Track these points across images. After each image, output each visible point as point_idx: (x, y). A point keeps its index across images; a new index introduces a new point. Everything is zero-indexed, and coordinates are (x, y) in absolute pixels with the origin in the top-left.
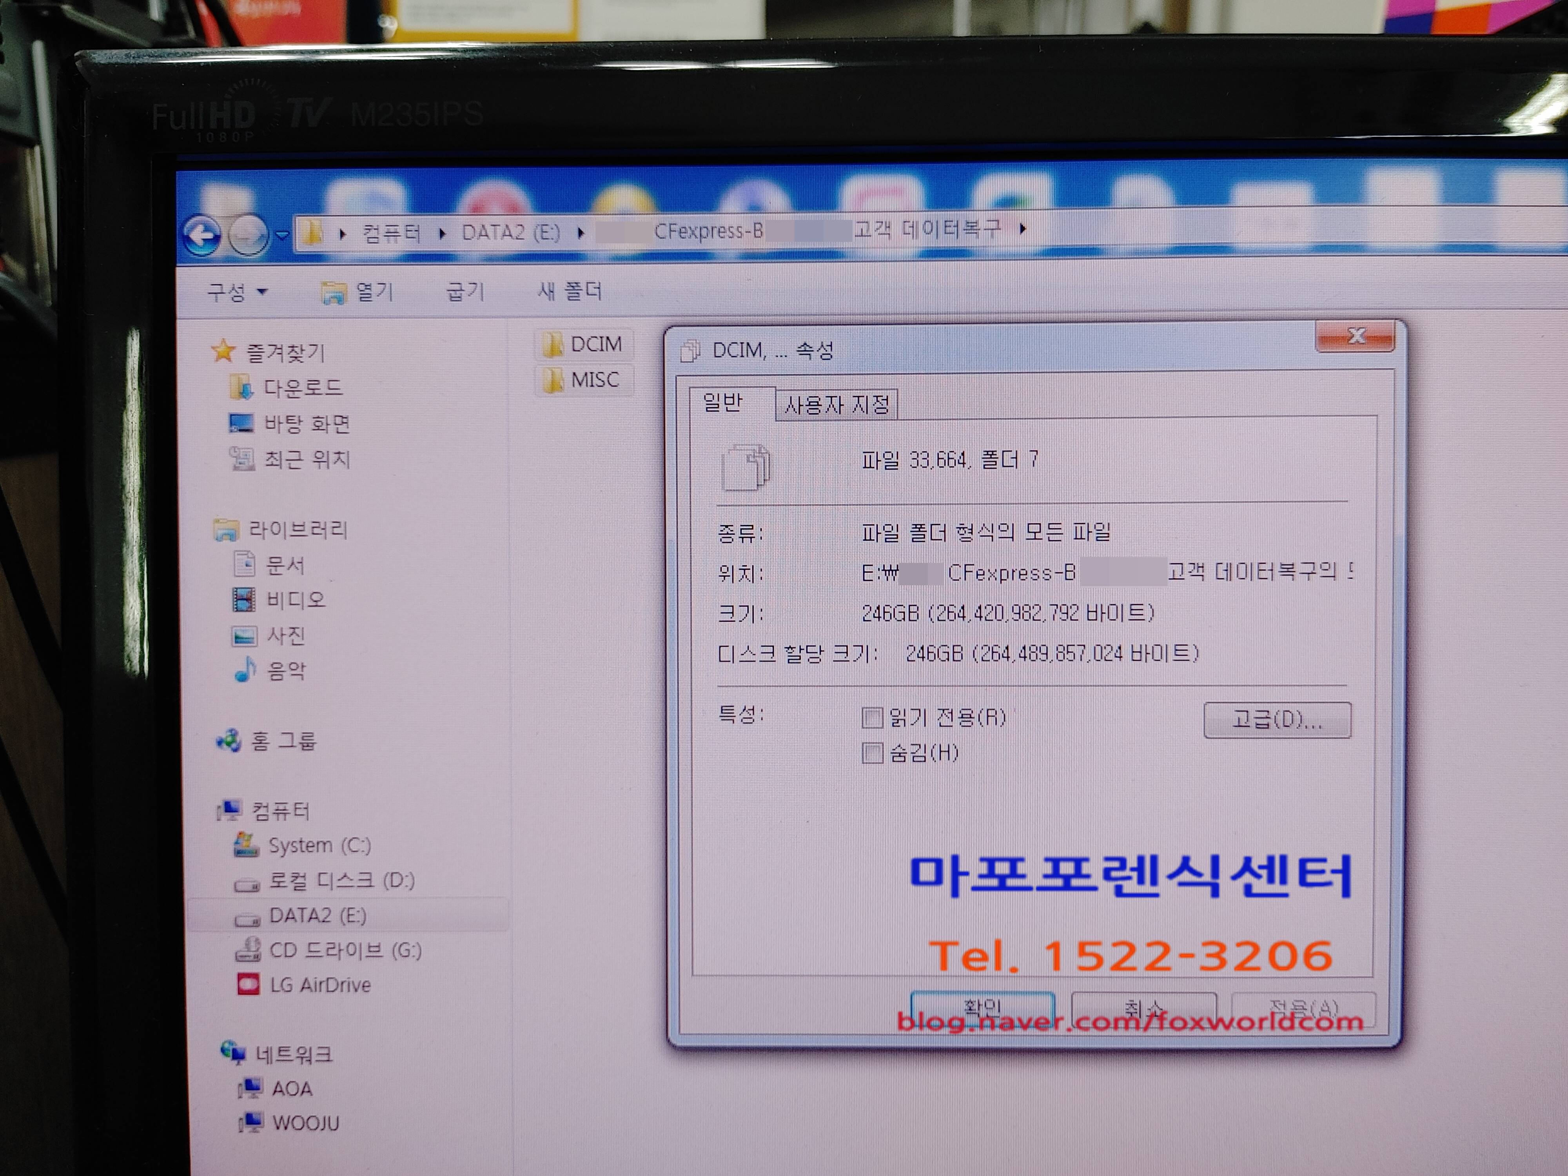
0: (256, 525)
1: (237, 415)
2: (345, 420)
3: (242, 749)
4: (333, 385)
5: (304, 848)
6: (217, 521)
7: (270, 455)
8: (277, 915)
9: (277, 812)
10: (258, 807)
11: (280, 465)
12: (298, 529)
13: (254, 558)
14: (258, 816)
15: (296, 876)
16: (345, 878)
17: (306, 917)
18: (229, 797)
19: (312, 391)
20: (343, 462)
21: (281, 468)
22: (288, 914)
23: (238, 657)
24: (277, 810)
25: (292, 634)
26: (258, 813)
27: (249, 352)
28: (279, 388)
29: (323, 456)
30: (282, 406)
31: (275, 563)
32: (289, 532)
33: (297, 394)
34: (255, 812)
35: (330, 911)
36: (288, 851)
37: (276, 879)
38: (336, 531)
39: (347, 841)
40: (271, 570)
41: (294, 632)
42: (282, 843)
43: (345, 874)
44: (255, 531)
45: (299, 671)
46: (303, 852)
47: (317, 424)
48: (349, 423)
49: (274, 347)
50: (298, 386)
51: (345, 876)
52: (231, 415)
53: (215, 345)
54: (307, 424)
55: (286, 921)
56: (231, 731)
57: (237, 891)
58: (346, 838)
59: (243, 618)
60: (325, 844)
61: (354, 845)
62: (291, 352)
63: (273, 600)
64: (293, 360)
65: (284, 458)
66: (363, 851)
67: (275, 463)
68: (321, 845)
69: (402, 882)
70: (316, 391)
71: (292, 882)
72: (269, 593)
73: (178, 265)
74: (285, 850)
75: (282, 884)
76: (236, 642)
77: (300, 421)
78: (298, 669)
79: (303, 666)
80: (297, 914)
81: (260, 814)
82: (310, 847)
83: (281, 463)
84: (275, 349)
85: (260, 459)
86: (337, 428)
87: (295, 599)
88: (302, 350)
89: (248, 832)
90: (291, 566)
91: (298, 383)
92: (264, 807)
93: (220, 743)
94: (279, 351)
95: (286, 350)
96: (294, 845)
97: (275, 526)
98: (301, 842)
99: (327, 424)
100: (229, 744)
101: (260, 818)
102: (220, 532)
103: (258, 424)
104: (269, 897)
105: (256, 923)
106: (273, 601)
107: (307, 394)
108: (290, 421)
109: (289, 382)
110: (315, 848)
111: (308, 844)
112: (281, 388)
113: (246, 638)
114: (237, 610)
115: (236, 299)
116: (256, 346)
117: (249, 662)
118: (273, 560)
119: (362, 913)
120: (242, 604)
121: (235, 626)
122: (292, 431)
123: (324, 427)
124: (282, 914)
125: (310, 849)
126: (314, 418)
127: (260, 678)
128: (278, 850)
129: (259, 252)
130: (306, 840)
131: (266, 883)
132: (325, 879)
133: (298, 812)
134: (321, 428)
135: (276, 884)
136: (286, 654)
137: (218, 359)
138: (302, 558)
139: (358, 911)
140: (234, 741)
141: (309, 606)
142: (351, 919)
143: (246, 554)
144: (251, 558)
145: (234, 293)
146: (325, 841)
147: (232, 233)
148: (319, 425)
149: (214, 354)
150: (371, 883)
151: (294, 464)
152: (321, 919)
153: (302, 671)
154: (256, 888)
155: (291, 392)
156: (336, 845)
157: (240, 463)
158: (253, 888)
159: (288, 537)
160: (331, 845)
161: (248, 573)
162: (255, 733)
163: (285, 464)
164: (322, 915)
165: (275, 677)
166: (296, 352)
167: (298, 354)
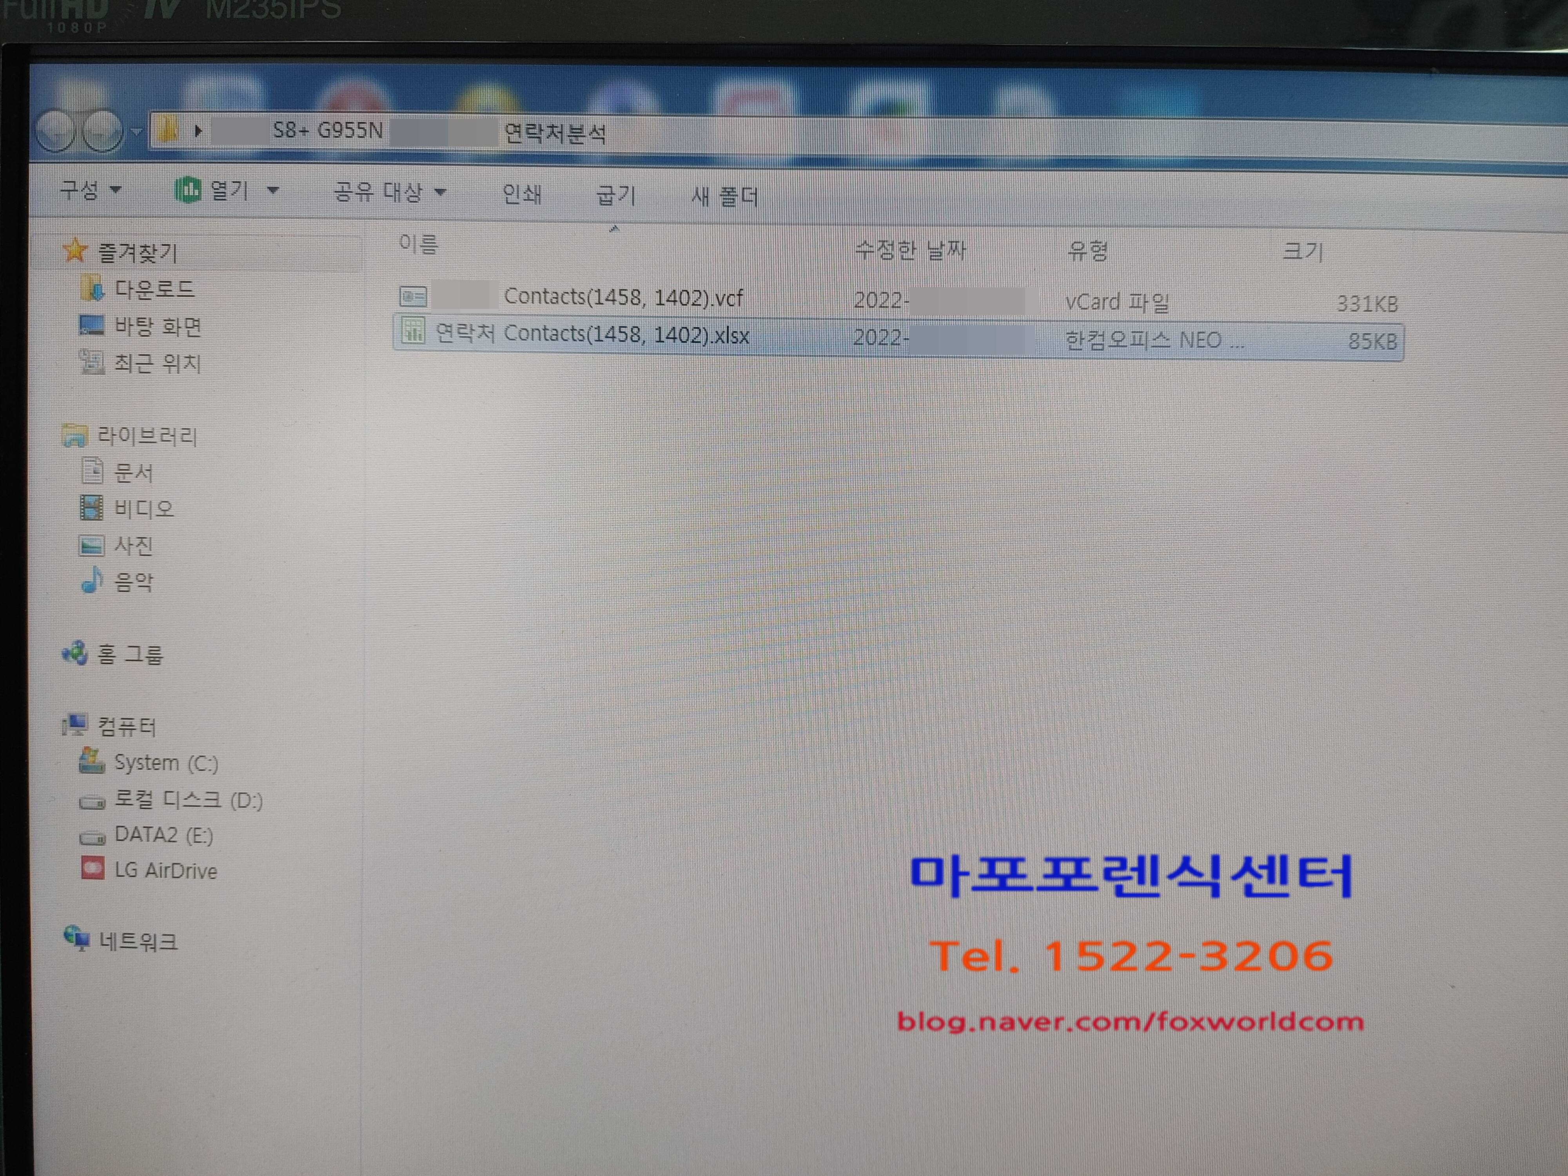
0: (104, 430)
1: (89, 316)
2: (196, 323)
3: (88, 663)
4: (185, 286)
5: (150, 766)
6: (66, 426)
7: (120, 358)
8: (122, 834)
9: (123, 728)
10: (104, 721)
11: (130, 369)
12: (147, 436)
13: (102, 464)
14: (104, 731)
15: (142, 794)
16: (192, 797)
17: (152, 838)
18: (75, 711)
19: (163, 292)
20: (193, 366)
21: (130, 372)
22: (134, 833)
23: (84, 568)
24: (122, 726)
25: (139, 545)
26: (104, 728)
27: (100, 252)
28: (131, 289)
29: (173, 360)
30: (133, 308)
31: (123, 470)
32: (138, 438)
33: (148, 296)
34: (100, 727)
35: (176, 832)
36: (134, 769)
37: (122, 797)
38: (186, 438)
39: (194, 759)
40: (118, 477)
41: (142, 542)
42: (127, 758)
43: (192, 793)
44: (104, 437)
45: (146, 583)
46: (149, 769)
47: (169, 327)
48: (202, 325)
49: (126, 246)
50: (149, 287)
51: (192, 795)
52: (81, 317)
53: (66, 243)
54: (159, 327)
55: (131, 840)
56: (78, 642)
57: (82, 808)
58: (193, 756)
59: (92, 527)
60: (171, 761)
61: (201, 763)
62: (143, 252)
63: (121, 508)
64: (146, 261)
65: (134, 361)
66: (210, 770)
67: (125, 366)
68: (167, 763)
69: (249, 803)
70: (168, 293)
71: (137, 800)
72: (117, 502)
73: (30, 161)
74: (131, 767)
75: (127, 802)
76: (83, 552)
77: (151, 324)
78: (146, 581)
79: (151, 578)
80: (143, 833)
81: (105, 729)
82: (156, 764)
83: (130, 366)
84: (128, 248)
85: (110, 363)
86: (188, 331)
87: (144, 507)
88: (155, 250)
89: (93, 748)
90: (139, 473)
91: (149, 284)
92: (110, 722)
93: (66, 654)
94: (132, 251)
95: (138, 250)
96: (141, 761)
97: (124, 431)
98: (146, 759)
99: (179, 327)
100: (75, 657)
101: (106, 733)
102: (68, 438)
103: (109, 326)
104: (114, 815)
105: (102, 841)
106: (121, 510)
107: (158, 296)
108: (140, 324)
109: (140, 283)
110: (161, 766)
111: (154, 761)
112: (132, 289)
113: (93, 547)
114: (84, 518)
115: (88, 197)
116: (108, 245)
117: (96, 572)
118: (122, 467)
119: (208, 833)
120: (90, 512)
121: (82, 535)
122: (143, 333)
123: (175, 330)
124: (127, 833)
125: (157, 767)
126: (165, 320)
127: (108, 588)
128: (124, 766)
129: (113, 149)
130: (153, 757)
131: (111, 799)
132: (171, 798)
133: (145, 728)
134: (171, 331)
135: (121, 802)
136: (133, 565)
137: (69, 259)
138: (151, 465)
139: (205, 832)
140: (80, 653)
141: (158, 516)
142: (198, 839)
143: (93, 461)
144: (99, 464)
145: (87, 191)
146: (171, 758)
147: (86, 128)
148: (170, 326)
149: (66, 253)
150: (218, 803)
151: (144, 368)
152: (167, 839)
153: (150, 583)
154: (101, 805)
155: (142, 294)
156: (183, 765)
157: (90, 367)
158: (99, 805)
159: (136, 443)
160: (178, 763)
161: (95, 480)
162: (101, 646)
163: (135, 367)
164: (168, 835)
165: (122, 589)
166: (148, 252)
167: (149, 254)
